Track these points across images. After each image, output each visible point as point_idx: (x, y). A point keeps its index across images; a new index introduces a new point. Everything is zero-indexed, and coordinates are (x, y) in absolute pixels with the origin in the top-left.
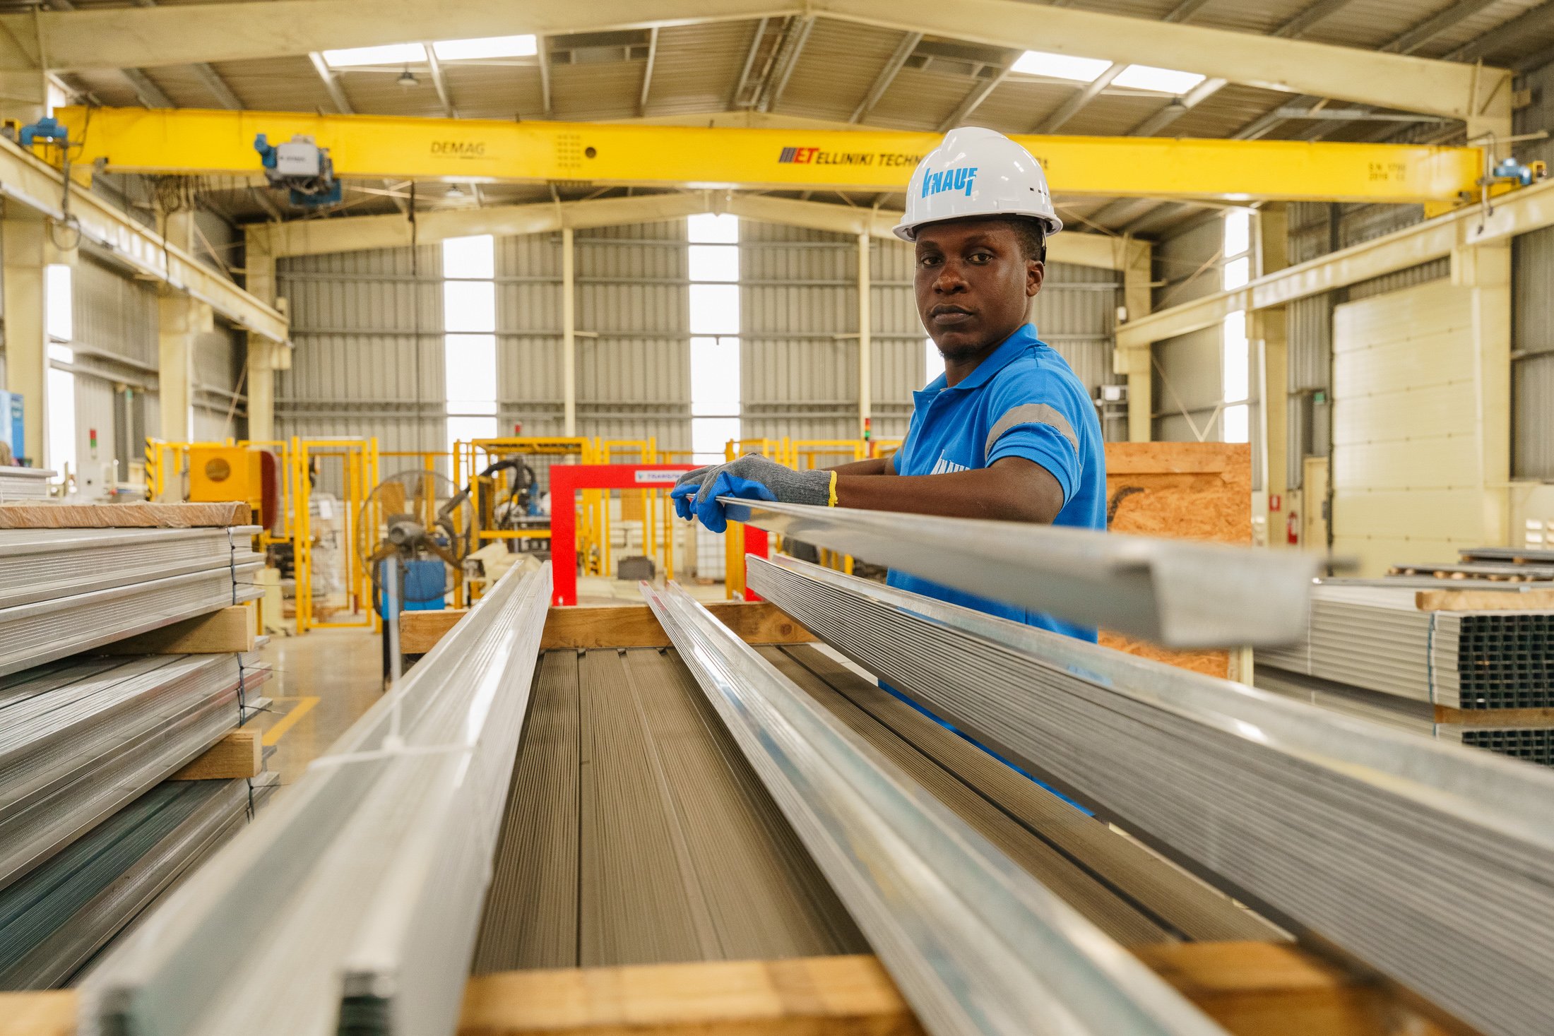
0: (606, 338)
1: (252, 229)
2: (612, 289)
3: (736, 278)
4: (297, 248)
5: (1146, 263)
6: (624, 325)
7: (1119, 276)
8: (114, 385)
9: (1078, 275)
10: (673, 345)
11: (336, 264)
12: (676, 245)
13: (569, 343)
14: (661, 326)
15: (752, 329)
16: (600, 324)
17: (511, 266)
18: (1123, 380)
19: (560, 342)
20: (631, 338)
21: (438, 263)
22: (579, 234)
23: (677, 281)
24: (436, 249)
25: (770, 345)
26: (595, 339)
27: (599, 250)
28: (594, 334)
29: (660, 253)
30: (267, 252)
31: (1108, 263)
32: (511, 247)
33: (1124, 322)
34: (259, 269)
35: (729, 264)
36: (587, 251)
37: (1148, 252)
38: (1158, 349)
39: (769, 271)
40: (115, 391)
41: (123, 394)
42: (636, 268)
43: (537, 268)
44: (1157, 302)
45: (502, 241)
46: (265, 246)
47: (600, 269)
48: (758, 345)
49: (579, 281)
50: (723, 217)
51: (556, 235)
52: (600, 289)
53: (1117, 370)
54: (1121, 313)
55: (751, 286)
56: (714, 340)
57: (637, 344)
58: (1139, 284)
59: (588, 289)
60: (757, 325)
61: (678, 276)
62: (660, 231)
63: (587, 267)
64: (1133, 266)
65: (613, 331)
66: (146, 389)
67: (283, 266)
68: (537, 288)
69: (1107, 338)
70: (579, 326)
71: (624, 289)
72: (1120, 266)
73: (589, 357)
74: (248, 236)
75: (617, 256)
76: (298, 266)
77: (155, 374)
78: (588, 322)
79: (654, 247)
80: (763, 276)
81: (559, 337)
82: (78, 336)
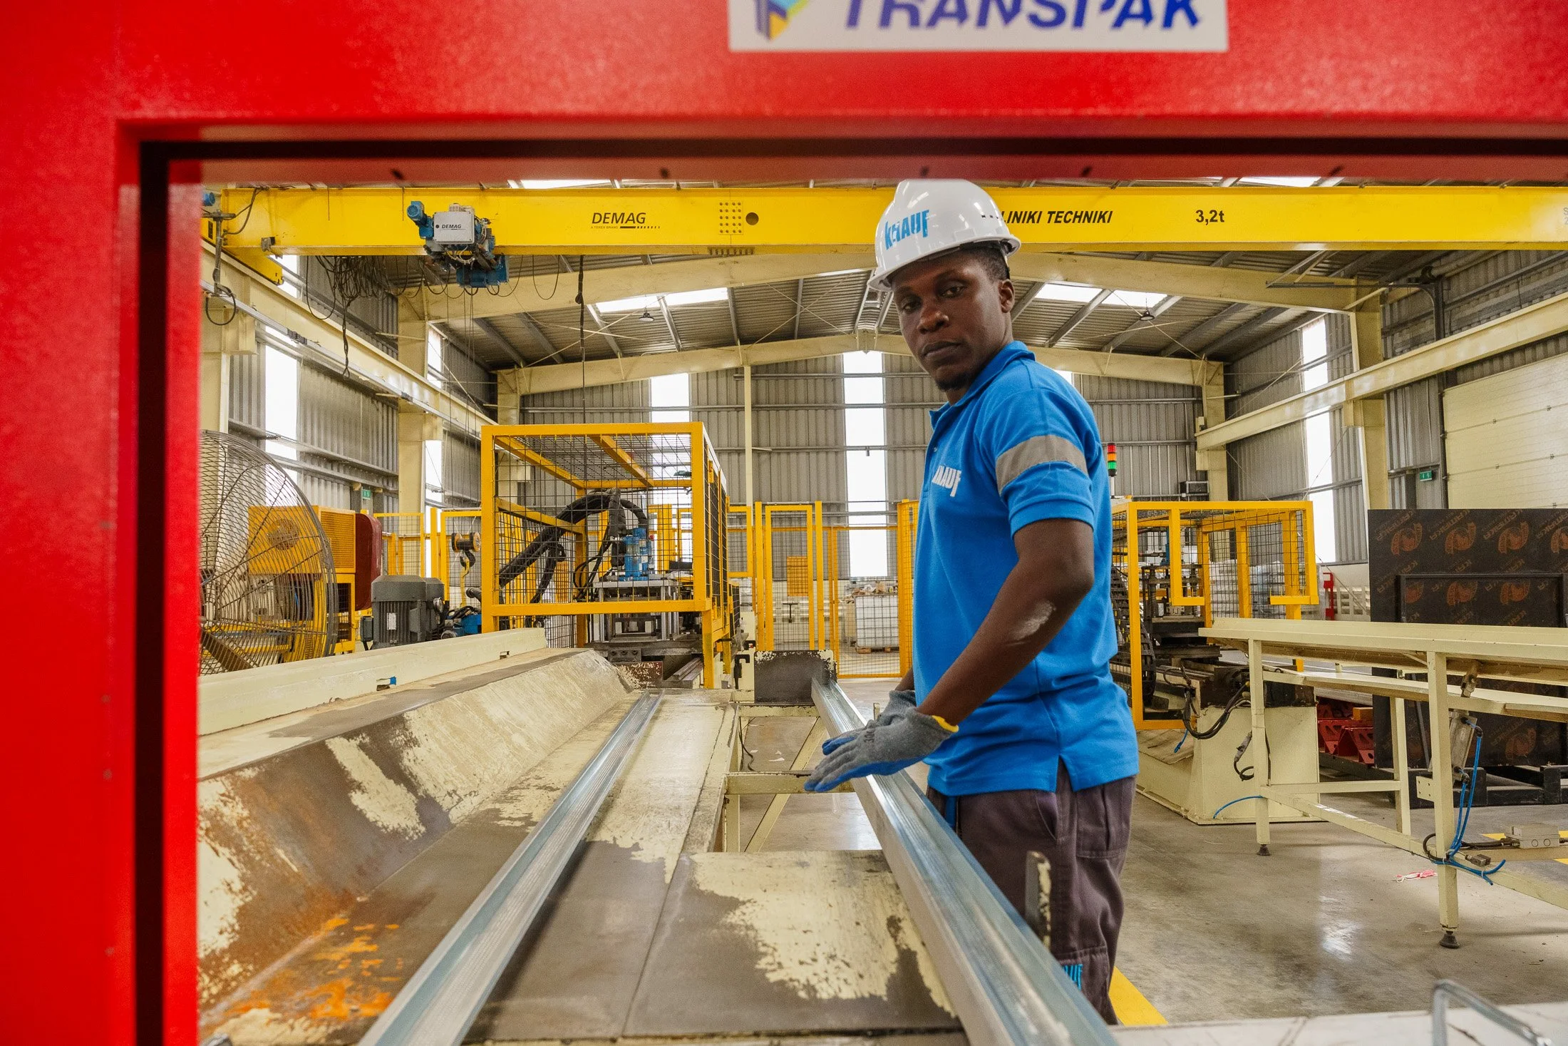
0: (778, 451)
1: (502, 373)
2: (782, 413)
3: (880, 400)
4: (537, 388)
5: (1220, 380)
6: (793, 442)
7: (1195, 392)
8: (350, 484)
9: (1161, 391)
10: (832, 456)
11: (568, 400)
12: (835, 377)
13: (749, 455)
14: (822, 441)
15: (894, 442)
16: (774, 442)
17: (703, 398)
18: (1205, 474)
19: (741, 456)
20: (798, 451)
21: (646, 396)
22: (756, 370)
23: (835, 406)
24: (645, 386)
25: (909, 454)
26: (770, 453)
27: (772, 382)
28: (769, 449)
29: (820, 383)
30: (513, 391)
31: (1186, 380)
32: (703, 382)
33: (1203, 428)
34: (508, 404)
35: (875, 390)
36: (762, 383)
37: (1221, 371)
38: (1233, 448)
39: (908, 395)
40: (351, 490)
41: (359, 492)
42: (801, 398)
43: (723, 399)
44: (1231, 411)
45: (696, 378)
46: (513, 386)
47: (773, 398)
48: (900, 454)
49: (756, 408)
50: (871, 353)
51: (738, 371)
52: (773, 413)
53: (1199, 467)
54: (1200, 421)
55: (894, 408)
56: (865, 452)
57: (803, 456)
58: (1214, 396)
59: (763, 414)
60: (899, 439)
61: (835, 401)
62: (820, 365)
63: (763, 396)
64: (1209, 383)
65: (783, 446)
66: (385, 490)
67: (526, 400)
68: (724, 414)
69: (1189, 442)
70: (757, 442)
71: (792, 413)
72: (1198, 382)
73: (765, 468)
74: (499, 379)
75: (786, 387)
76: (538, 401)
77: (395, 478)
78: (764, 440)
79: (815, 379)
80: (903, 400)
81: (741, 452)
82: (303, 437)
